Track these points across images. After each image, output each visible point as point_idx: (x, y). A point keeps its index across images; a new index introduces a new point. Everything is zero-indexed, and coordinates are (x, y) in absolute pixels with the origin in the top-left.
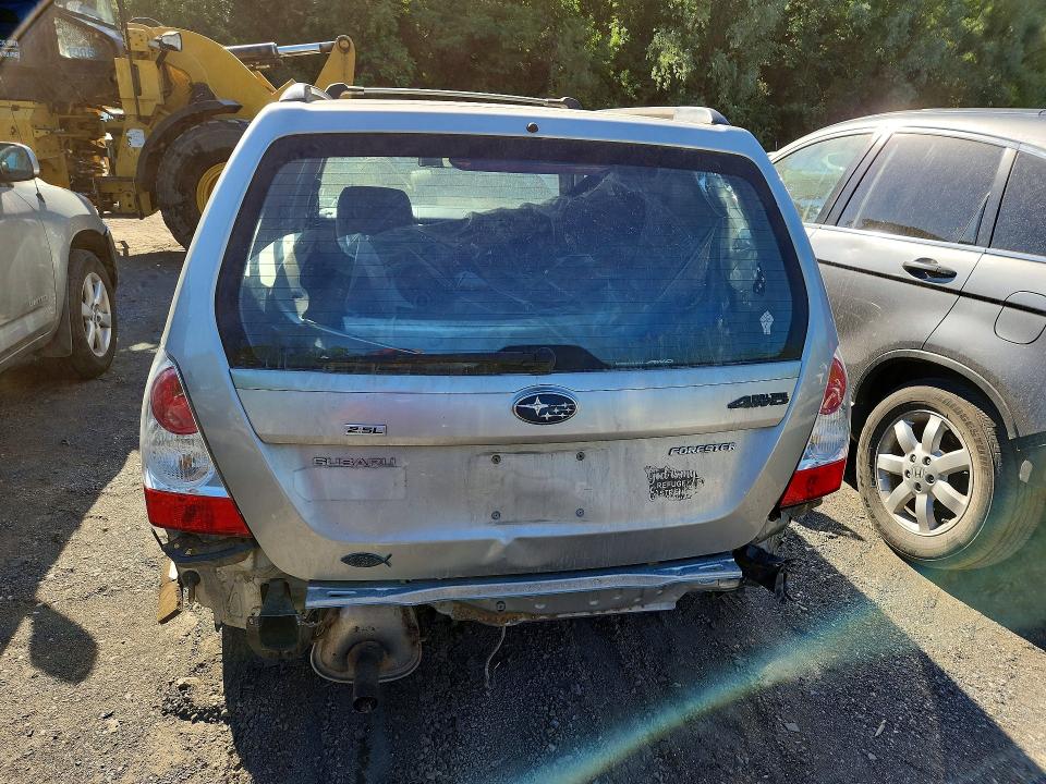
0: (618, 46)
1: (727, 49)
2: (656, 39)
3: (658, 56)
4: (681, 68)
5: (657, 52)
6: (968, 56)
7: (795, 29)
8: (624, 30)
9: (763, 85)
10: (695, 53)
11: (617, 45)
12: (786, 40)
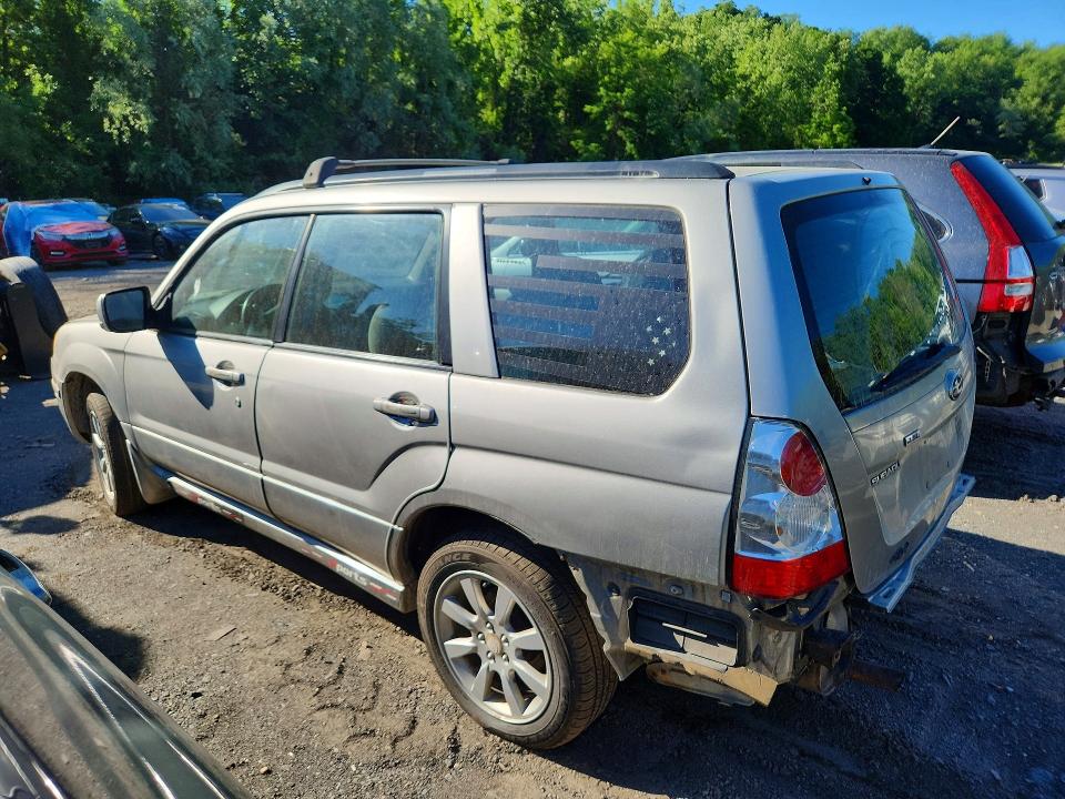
0: (47, 95)
1: (187, 100)
2: (97, 86)
3: (105, 106)
4: (139, 119)
5: (104, 102)
6: (410, 107)
7: (251, 81)
8: (48, 77)
9: (236, 136)
10: (150, 103)
11: (42, 94)
12: (245, 91)
